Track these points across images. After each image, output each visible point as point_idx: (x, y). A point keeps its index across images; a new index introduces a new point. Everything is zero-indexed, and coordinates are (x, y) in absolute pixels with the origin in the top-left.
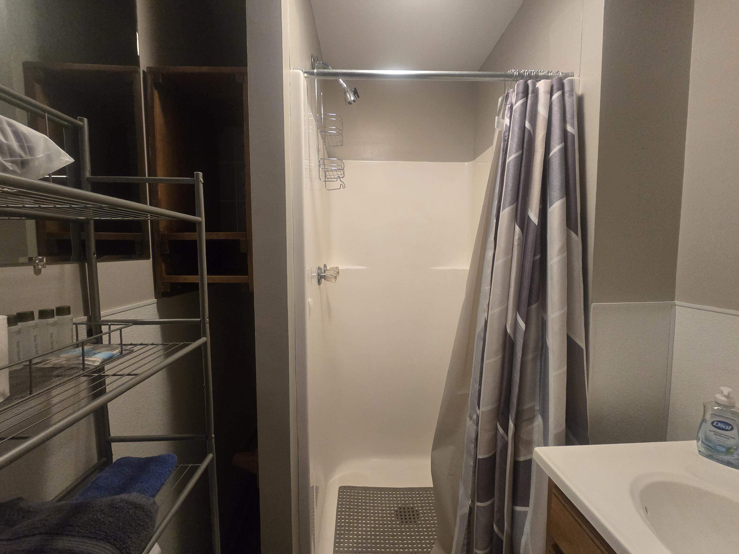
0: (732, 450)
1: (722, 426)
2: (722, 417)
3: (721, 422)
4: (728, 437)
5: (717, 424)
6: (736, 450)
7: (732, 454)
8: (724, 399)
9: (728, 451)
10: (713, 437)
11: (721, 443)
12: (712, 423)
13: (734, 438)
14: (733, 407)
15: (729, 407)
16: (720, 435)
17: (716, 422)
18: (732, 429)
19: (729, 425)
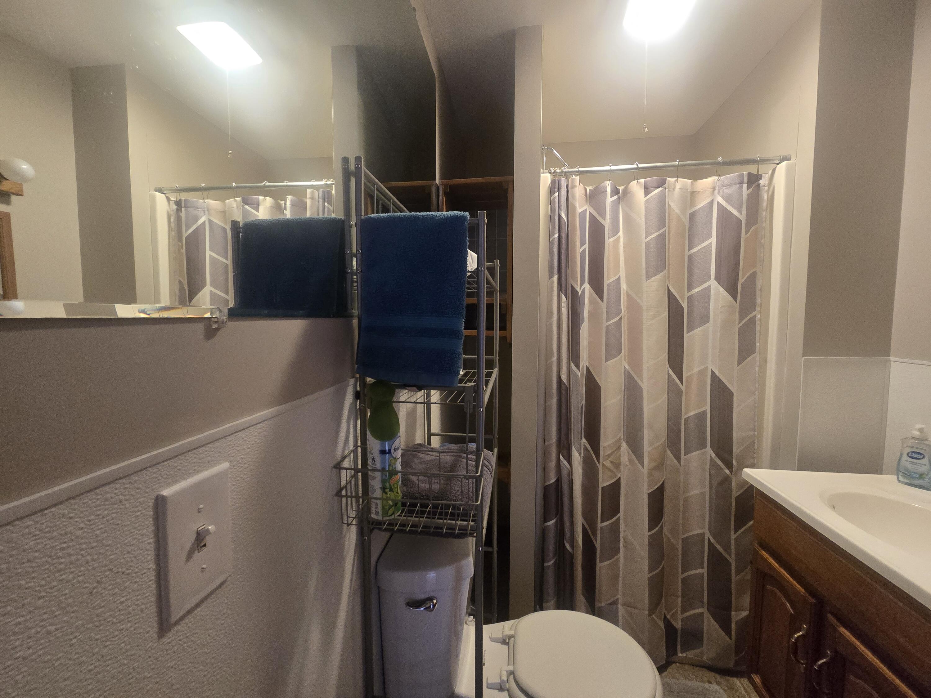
0: (924, 476)
1: (914, 455)
2: (917, 448)
3: (915, 452)
4: (920, 465)
5: (912, 454)
6: (927, 475)
7: (924, 478)
8: (918, 433)
9: (921, 476)
10: (909, 466)
11: (916, 471)
12: (908, 454)
13: (925, 465)
14: (927, 439)
15: (922, 439)
16: (915, 464)
17: (910, 453)
18: (924, 457)
19: (920, 454)
